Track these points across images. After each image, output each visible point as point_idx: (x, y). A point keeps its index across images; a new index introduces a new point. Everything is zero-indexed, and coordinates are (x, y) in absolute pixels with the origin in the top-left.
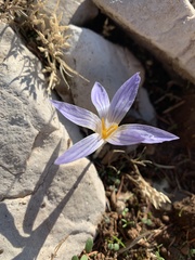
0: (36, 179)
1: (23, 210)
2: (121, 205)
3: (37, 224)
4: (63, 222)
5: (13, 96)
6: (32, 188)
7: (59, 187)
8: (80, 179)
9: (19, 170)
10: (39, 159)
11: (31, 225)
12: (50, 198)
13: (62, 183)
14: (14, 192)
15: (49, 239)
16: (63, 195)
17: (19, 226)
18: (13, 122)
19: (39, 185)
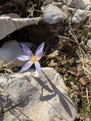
0: (39, 85)
1: (47, 91)
2: (54, 64)
3: (52, 89)
4: (54, 81)
5: (13, 84)
6: (42, 87)
7: (44, 79)
8: (43, 73)
9: (35, 89)
10: (34, 83)
11: (51, 90)
12: (46, 83)
13: (43, 78)
14: (41, 93)
15: (57, 87)
16: (46, 79)
17: (51, 94)
18: (21, 86)
19: (41, 85)
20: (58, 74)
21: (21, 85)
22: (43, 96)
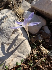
1: (8, 47)
3: (10, 51)
6: (11, 43)
7: (17, 43)
8: (22, 42)
9: (9, 38)
11: (8, 51)
12: (14, 46)
13: (18, 42)
14: (7, 43)
16: (17, 45)
17: (6, 50)
19: (13, 42)
20: (25, 57)
21: (10, 27)
22: (5, 45)
